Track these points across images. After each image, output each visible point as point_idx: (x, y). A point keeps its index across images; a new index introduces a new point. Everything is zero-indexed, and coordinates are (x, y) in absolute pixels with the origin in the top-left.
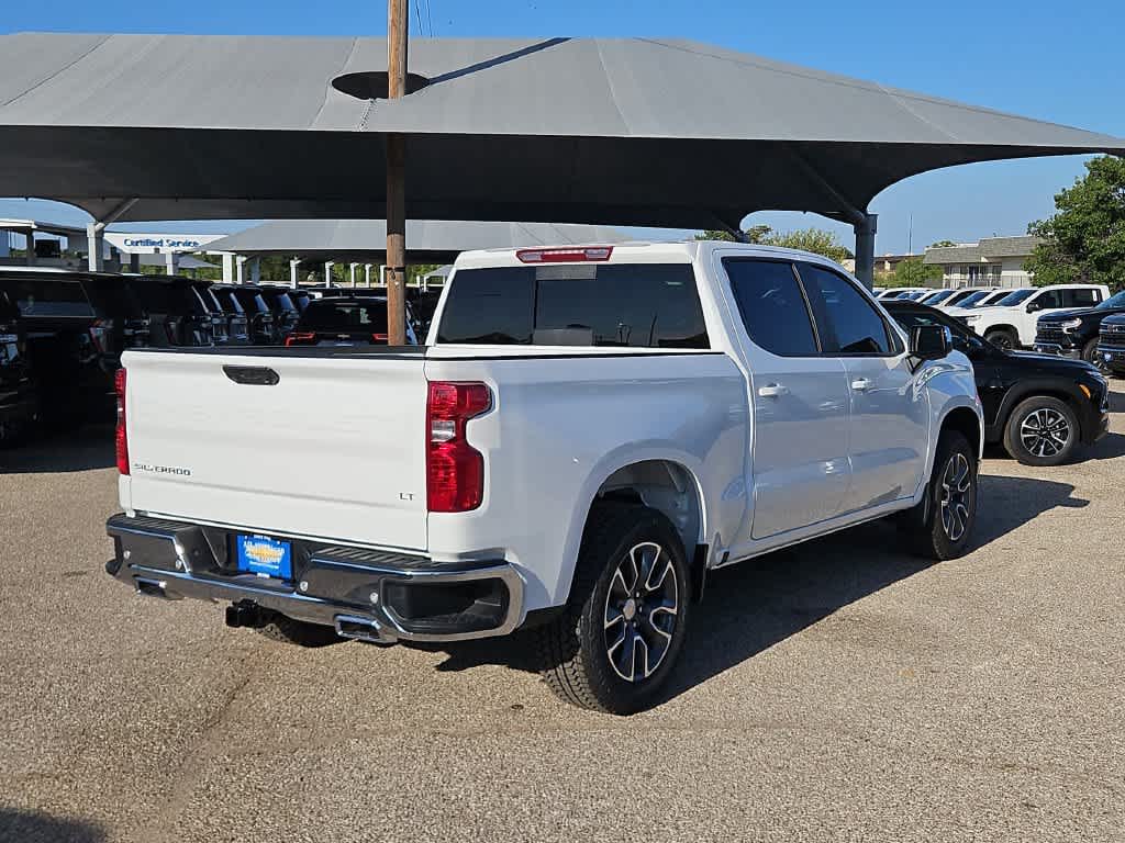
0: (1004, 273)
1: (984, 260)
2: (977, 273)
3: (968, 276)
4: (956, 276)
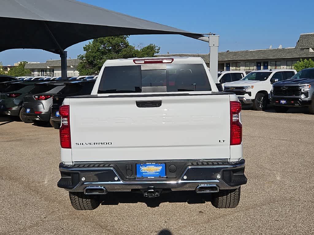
0: (55, 72)
1: (48, 67)
2: (43, 72)
3: (40, 73)
4: (36, 73)
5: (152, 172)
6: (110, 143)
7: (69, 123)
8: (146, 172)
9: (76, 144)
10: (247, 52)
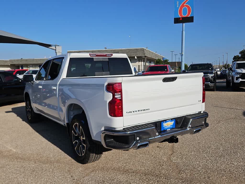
5: (169, 126)
6: (148, 109)
7: (122, 97)
8: (166, 127)
9: (127, 112)
10: (33, 60)
